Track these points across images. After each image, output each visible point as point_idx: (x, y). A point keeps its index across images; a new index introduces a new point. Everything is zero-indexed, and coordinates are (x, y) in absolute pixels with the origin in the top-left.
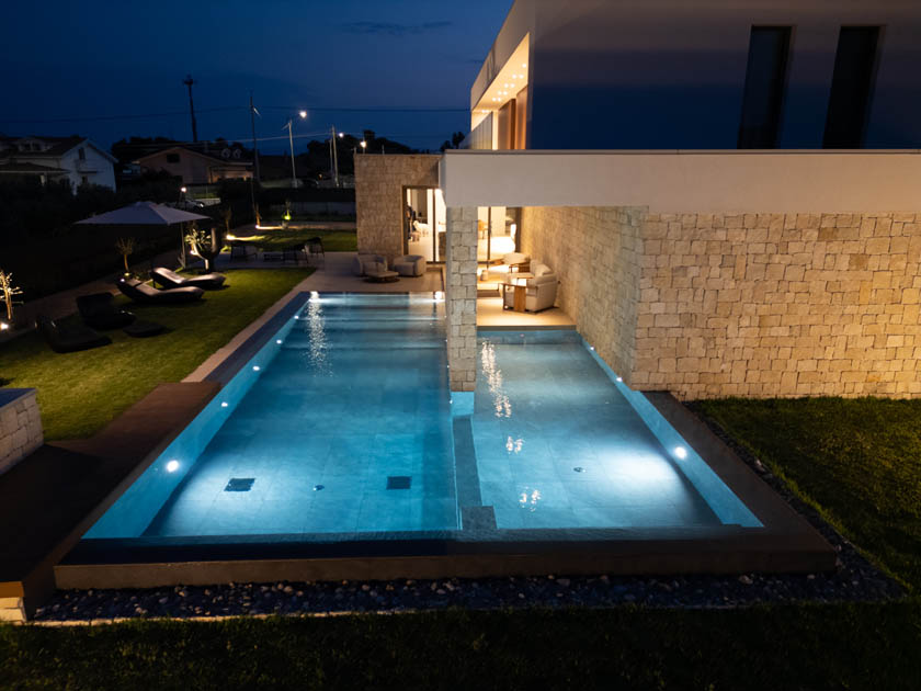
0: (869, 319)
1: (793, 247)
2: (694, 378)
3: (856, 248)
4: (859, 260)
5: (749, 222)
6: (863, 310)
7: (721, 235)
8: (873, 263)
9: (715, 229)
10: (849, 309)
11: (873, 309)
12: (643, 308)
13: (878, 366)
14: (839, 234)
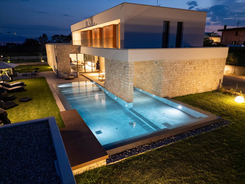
0: (196, 79)
1: (186, 66)
2: (171, 93)
3: (194, 66)
4: (195, 68)
5: (179, 62)
6: (195, 77)
7: (175, 65)
8: (197, 68)
9: (174, 63)
10: (194, 77)
11: (197, 77)
12: (163, 80)
13: (197, 87)
14: (192, 63)
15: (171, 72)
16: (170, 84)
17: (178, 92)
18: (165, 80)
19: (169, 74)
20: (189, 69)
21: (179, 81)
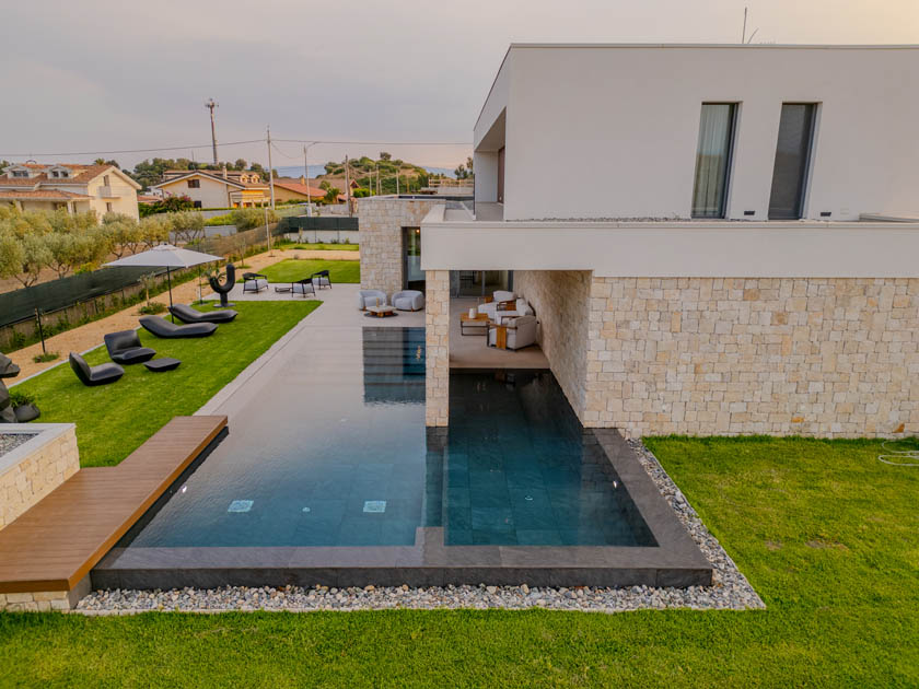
0: (792, 367)
1: (722, 305)
2: (639, 417)
3: (777, 307)
4: (780, 317)
5: (682, 284)
7: (658, 294)
8: (792, 319)
10: (773, 359)
11: (795, 359)
12: (593, 356)
13: (802, 408)
14: (761, 294)
15: (635, 325)
16: (633, 377)
17: (678, 415)
18: (605, 356)
19: (627, 333)
20: (744, 320)
21: (682, 368)
